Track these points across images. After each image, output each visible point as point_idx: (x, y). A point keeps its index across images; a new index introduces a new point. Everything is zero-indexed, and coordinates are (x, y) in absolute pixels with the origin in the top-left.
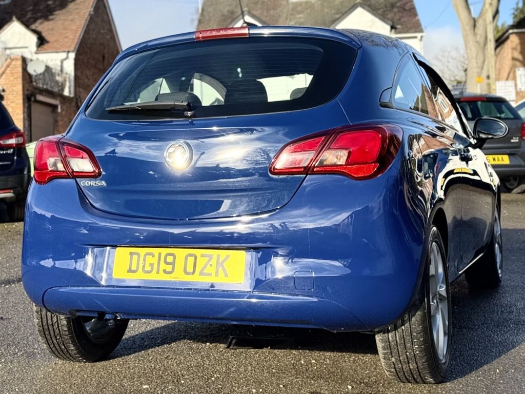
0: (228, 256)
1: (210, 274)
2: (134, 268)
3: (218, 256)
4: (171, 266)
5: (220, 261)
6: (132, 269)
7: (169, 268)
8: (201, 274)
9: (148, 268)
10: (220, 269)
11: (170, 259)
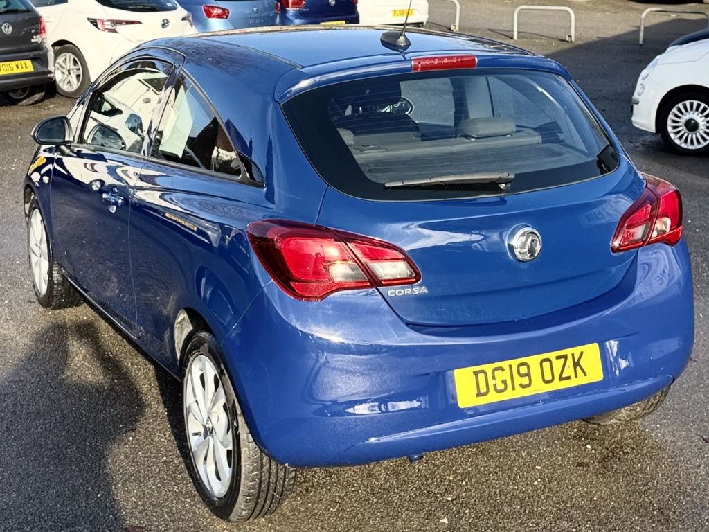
0: (582, 353)
1: (569, 378)
2: (483, 390)
3: (573, 355)
4: (527, 377)
5: (576, 361)
6: (482, 391)
7: (525, 381)
8: (561, 379)
9: (500, 386)
10: (578, 368)
11: (523, 370)
